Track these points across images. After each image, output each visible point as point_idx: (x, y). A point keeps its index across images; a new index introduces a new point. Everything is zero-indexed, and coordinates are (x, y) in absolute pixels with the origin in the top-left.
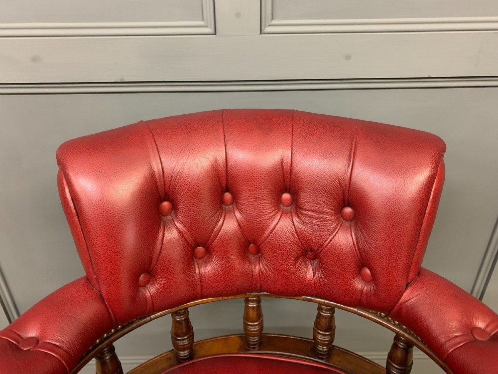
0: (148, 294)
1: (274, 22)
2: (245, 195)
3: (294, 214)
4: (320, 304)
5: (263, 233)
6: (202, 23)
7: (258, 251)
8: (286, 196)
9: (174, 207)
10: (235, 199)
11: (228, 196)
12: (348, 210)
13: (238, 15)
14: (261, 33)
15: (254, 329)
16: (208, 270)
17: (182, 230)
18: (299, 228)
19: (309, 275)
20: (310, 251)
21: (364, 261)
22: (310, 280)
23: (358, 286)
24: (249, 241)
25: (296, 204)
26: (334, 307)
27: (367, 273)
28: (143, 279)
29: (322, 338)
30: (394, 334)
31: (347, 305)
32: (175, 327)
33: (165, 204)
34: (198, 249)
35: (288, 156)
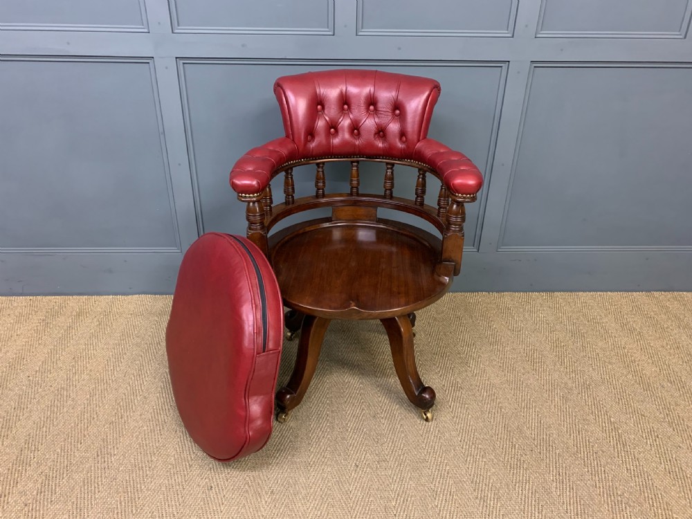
0: (311, 146)
1: (363, 30)
2: (353, 107)
3: (375, 116)
5: (360, 123)
6: (328, 30)
7: (359, 134)
8: (372, 108)
9: (323, 108)
10: (349, 108)
11: (346, 107)
12: (398, 112)
13: (345, 26)
14: (357, 35)
15: (355, 182)
16: (336, 141)
17: (327, 119)
18: (377, 120)
19: (380, 145)
20: (381, 132)
21: (403, 134)
22: (380, 148)
23: (400, 145)
24: (355, 128)
25: (376, 110)
26: (393, 165)
27: (404, 139)
28: (309, 137)
29: (388, 185)
30: (417, 169)
31: (399, 160)
32: (317, 175)
33: (319, 107)
34: (332, 130)
35: (372, 90)
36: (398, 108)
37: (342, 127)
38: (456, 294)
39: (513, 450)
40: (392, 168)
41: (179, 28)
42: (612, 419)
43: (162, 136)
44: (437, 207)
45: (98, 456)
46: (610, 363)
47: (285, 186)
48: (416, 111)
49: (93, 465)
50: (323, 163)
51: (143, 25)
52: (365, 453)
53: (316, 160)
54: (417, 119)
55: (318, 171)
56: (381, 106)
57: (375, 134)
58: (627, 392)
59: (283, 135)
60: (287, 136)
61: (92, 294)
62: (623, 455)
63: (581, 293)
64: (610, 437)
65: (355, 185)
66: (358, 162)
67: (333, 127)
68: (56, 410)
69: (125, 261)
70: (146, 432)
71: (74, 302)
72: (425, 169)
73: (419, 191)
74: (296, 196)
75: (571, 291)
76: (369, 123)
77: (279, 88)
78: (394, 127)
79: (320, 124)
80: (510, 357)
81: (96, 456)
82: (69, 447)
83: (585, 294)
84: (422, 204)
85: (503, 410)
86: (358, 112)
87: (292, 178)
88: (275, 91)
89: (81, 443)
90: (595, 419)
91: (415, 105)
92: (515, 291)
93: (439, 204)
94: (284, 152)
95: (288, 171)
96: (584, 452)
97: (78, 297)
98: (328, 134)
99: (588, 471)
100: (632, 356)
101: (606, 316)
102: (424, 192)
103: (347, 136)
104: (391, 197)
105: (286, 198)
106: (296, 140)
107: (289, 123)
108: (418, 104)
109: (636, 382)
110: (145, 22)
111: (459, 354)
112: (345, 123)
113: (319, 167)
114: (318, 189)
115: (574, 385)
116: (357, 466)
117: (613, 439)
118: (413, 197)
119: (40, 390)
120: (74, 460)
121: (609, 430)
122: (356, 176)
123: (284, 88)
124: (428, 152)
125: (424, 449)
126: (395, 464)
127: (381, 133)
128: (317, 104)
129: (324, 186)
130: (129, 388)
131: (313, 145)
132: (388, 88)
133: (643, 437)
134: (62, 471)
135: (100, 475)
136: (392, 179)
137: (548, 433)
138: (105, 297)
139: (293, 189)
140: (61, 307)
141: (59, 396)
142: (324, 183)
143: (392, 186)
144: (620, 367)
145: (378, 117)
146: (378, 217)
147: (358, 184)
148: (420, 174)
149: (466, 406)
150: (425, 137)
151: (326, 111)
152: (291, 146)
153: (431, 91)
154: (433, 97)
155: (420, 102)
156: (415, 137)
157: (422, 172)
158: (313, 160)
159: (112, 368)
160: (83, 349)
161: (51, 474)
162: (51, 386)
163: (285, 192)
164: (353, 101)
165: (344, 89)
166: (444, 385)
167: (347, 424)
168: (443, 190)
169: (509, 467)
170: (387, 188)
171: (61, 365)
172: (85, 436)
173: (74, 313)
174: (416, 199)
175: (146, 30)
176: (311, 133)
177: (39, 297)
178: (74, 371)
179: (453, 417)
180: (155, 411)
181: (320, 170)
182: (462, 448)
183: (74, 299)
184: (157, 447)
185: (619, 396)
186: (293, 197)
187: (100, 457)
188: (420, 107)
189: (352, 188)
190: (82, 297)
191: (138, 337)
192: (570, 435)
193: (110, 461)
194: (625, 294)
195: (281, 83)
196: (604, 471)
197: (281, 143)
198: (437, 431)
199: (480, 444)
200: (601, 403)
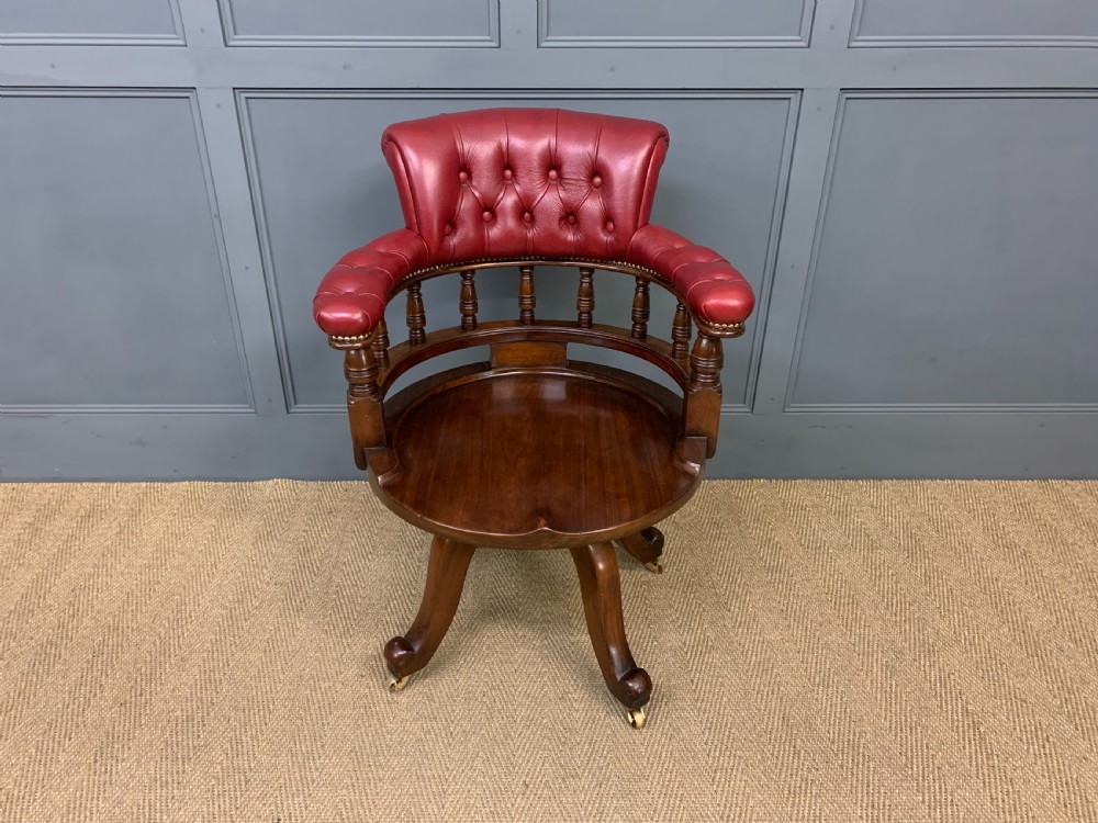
0: (452, 243)
1: (549, 38)
2: (521, 173)
3: (560, 187)
4: (582, 268)
5: (533, 200)
6: (488, 38)
7: (533, 219)
8: (553, 173)
9: (470, 177)
10: (514, 175)
11: (508, 173)
12: (598, 180)
13: (519, 32)
14: (538, 47)
15: (527, 301)
16: (494, 232)
17: (477, 194)
18: (562, 194)
19: (570, 237)
20: (570, 215)
21: (608, 217)
22: (570, 242)
23: (605, 238)
24: (525, 210)
25: (560, 177)
26: (591, 270)
27: (611, 226)
28: (448, 228)
29: (585, 304)
30: (634, 278)
31: (602, 263)
32: (463, 291)
33: (462, 175)
34: (486, 214)
35: (553, 142)
36: (597, 173)
37: (503, 209)
38: (715, 482)
39: (796, 761)
40: (589, 276)
41: (236, 37)
42: (970, 708)
43: (216, 221)
44: (672, 341)
45: (96, 761)
46: (970, 606)
47: (408, 313)
48: (628, 177)
49: (86, 777)
50: (473, 271)
51: (176, 33)
52: (541, 762)
53: (460, 265)
54: (632, 192)
55: (464, 286)
56: (567, 170)
57: (561, 219)
58: (998, 658)
59: (402, 225)
60: (409, 227)
61: (113, 481)
62: (986, 772)
63: (927, 482)
64: (964, 739)
65: (530, 307)
66: (531, 267)
67: (487, 209)
68: (34, 679)
69: (166, 427)
70: (180, 720)
71: (84, 493)
72: (649, 276)
73: (638, 315)
74: (428, 329)
75: (910, 478)
76: (550, 200)
77: (390, 143)
78: (593, 206)
79: (465, 204)
80: (800, 593)
81: (92, 761)
82: (51, 745)
83: (934, 483)
84: (643, 335)
85: (782, 688)
86: (530, 181)
87: (420, 300)
88: (384, 148)
89: (70, 739)
90: (941, 707)
91: (626, 166)
92: (814, 479)
93: (674, 337)
94: (405, 255)
95: (413, 286)
96: (918, 767)
97: (90, 485)
98: (480, 223)
99: (924, 801)
100: (1009, 594)
101: (968, 522)
102: (646, 315)
103: (511, 223)
104: (590, 325)
105: (411, 333)
106: (424, 234)
107: (411, 205)
108: (632, 166)
109: (1015, 639)
110: (179, 28)
111: (714, 587)
112: (509, 201)
113: (465, 278)
114: (465, 316)
115: (907, 646)
116: (527, 786)
117: (970, 743)
118: (628, 324)
119: (13, 644)
120: (56, 768)
121: (963, 726)
122: (529, 291)
123: (400, 143)
124: (654, 249)
125: (644, 756)
126: (591, 782)
127: (571, 217)
128: (458, 169)
129: (476, 309)
130: (158, 642)
131: (454, 241)
132: (581, 139)
133: (1021, 740)
134: (34, 787)
135: (96, 795)
136: (590, 294)
137: (858, 730)
138: (133, 484)
139: (423, 318)
140: (60, 502)
141: (43, 656)
142: (475, 305)
143: (592, 306)
144: (988, 614)
145: (565, 190)
146: (568, 358)
147: (533, 304)
148: (639, 286)
149: (720, 680)
150: (646, 223)
151: (474, 183)
152: (415, 244)
153: (655, 144)
154: (657, 153)
155: (634, 161)
156: (630, 223)
157: (643, 284)
158: (455, 266)
159: (134, 607)
160: (90, 575)
161: (16, 791)
162: (32, 638)
163: (409, 323)
164: (520, 163)
165: (504, 142)
166: (685, 644)
167: (515, 711)
168: (681, 313)
169: (786, 792)
170: (583, 310)
171: (51, 602)
172: (77, 727)
173: (82, 512)
174: (634, 326)
175: (181, 42)
176: (449, 220)
177: (27, 485)
178: (71, 612)
179: (697, 701)
180: (198, 683)
181: (468, 283)
182: (708, 755)
183: (83, 488)
184: (194, 747)
185: (984, 666)
186: (422, 331)
187: (98, 764)
188: (636, 171)
189: (523, 311)
190: (96, 484)
191: (182, 553)
192: (896, 736)
193: (114, 770)
194: (1004, 483)
195: (394, 134)
196: (952, 801)
197: (399, 239)
198: (667, 726)
199: (740, 749)
200: (952, 677)
